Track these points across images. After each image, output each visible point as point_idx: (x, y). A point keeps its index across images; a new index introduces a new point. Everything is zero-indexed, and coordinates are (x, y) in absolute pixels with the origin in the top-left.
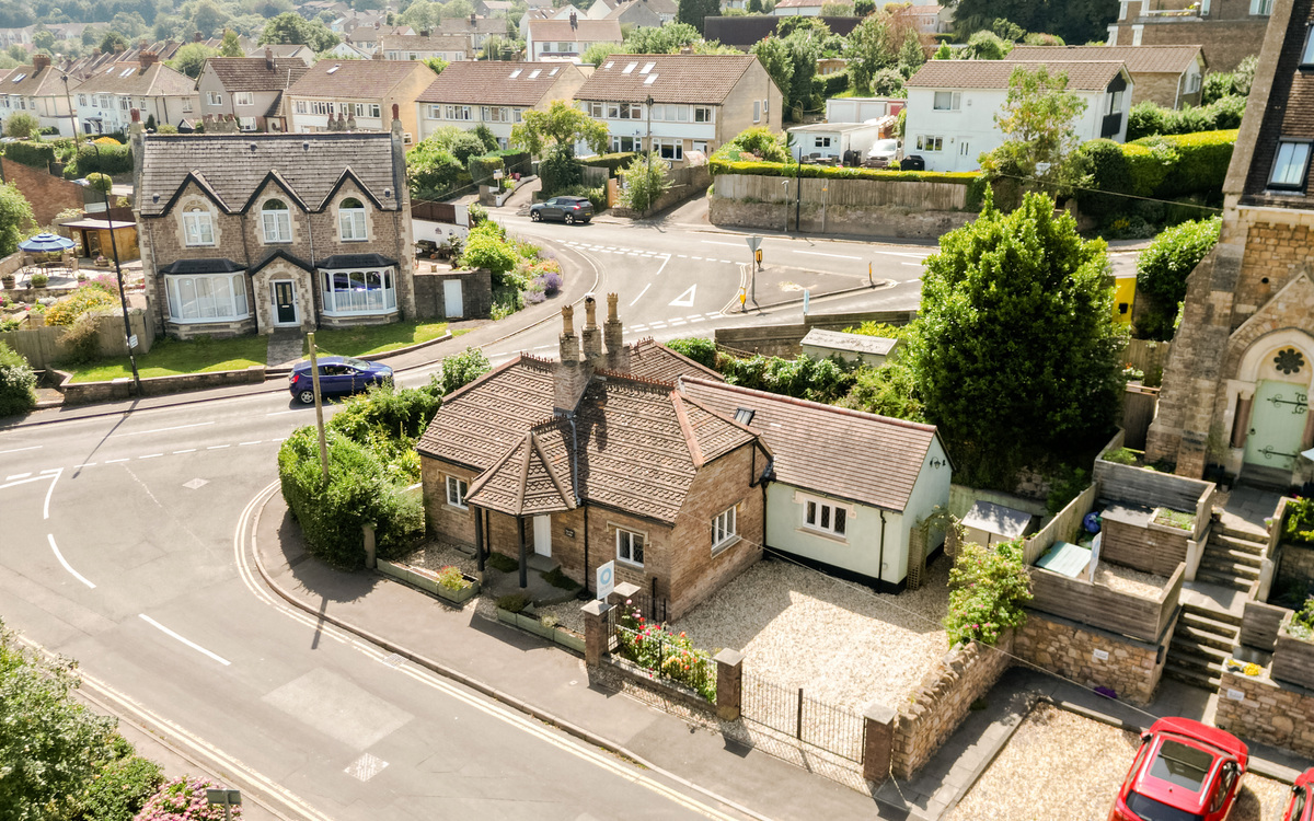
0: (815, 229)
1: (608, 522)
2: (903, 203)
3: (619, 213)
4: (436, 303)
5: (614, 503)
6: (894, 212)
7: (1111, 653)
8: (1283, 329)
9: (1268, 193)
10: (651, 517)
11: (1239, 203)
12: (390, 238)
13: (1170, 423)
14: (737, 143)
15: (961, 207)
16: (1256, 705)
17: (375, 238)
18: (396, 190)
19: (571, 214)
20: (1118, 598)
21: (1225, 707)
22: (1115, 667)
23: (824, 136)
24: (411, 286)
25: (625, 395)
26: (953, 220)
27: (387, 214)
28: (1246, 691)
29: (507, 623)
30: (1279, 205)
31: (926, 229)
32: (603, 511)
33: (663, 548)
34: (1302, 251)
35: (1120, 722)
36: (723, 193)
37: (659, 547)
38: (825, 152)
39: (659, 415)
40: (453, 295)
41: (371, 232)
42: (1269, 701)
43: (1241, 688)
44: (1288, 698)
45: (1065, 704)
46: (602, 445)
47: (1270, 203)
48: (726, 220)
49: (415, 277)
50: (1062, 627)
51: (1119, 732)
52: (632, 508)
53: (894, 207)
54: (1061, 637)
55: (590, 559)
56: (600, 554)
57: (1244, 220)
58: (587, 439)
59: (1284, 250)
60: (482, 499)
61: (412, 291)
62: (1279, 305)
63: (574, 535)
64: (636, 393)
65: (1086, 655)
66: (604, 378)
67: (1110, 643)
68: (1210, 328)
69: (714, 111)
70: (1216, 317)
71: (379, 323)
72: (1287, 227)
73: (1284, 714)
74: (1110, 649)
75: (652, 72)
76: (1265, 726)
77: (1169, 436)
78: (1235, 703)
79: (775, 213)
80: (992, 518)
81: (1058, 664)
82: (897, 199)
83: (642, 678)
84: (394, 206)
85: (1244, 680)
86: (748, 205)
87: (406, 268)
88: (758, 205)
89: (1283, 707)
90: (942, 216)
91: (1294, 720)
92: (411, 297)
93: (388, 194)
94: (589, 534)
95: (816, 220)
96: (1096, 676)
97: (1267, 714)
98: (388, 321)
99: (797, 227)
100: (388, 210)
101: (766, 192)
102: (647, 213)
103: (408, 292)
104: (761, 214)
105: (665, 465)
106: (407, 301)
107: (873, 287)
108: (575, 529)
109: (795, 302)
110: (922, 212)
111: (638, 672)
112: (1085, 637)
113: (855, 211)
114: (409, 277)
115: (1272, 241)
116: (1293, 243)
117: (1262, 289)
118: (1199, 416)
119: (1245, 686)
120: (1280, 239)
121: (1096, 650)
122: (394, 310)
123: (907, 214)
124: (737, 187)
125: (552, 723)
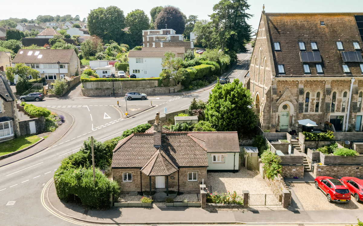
0: (119, 95)
1: (186, 171)
2: (142, 86)
3: (50, 96)
4: (27, 130)
5: (188, 165)
6: (141, 89)
7: (296, 169)
8: (285, 101)
9: (279, 75)
10: (201, 166)
11: (275, 77)
12: (10, 110)
13: (266, 123)
14: (85, 73)
15: (157, 86)
16: (323, 171)
17: (5, 111)
18: (10, 94)
19: (38, 98)
20: (295, 157)
21: (318, 173)
22: (297, 172)
23: (105, 70)
24: (18, 126)
25: (174, 137)
26: (156, 89)
27: (9, 102)
28: (321, 168)
29: (170, 207)
30: (282, 77)
31: (149, 92)
32: (184, 168)
33: (204, 173)
34: (286, 85)
35: (304, 182)
36: (87, 87)
37: (203, 174)
38: (106, 75)
39: (187, 140)
40: (33, 126)
41: (3, 109)
42: (325, 169)
43: (320, 168)
44: (328, 167)
45: (293, 182)
46: (175, 152)
47: (281, 77)
48: (90, 95)
49: (19, 122)
50: (286, 167)
51: (306, 184)
52: (194, 165)
53: (140, 87)
54: (286, 169)
55: (180, 183)
56: (183, 181)
57: (276, 80)
58: (169, 151)
59: (283, 85)
60: (153, 174)
61: (19, 127)
62: (284, 96)
63: (174, 178)
64: (177, 136)
65: (291, 171)
66: (165, 134)
67: (296, 167)
68: (273, 102)
69: (66, 65)
70: (274, 100)
71: (9, 140)
72: (283, 81)
73: (328, 171)
74: (296, 168)
75: (39, 54)
76: (325, 174)
77: (266, 126)
78: (319, 172)
79: (106, 92)
80: (250, 150)
81: (285, 175)
82: (141, 85)
83: (220, 206)
84: (11, 100)
85: (320, 166)
86: (97, 90)
87: (16, 120)
88: (100, 90)
89: (328, 169)
90: (153, 89)
91: (329, 171)
92: (18, 129)
93: (7, 96)
94: (179, 176)
95: (119, 92)
96: (293, 175)
97: (325, 172)
98: (12, 138)
99: (114, 95)
100: (9, 101)
101: (102, 86)
102: (61, 95)
103: (17, 128)
104: (101, 92)
105: (197, 152)
106: (17, 131)
107: (153, 107)
108: (174, 176)
109: (138, 113)
110: (148, 88)
111: (218, 205)
112: (291, 167)
113: (130, 89)
114: (17, 123)
115: (281, 84)
116: (284, 84)
117: (280, 93)
118: (273, 121)
119: (321, 167)
120: (282, 83)
121: (293, 169)
122: (13, 135)
123: (144, 89)
124: (93, 85)
125: (214, 223)
